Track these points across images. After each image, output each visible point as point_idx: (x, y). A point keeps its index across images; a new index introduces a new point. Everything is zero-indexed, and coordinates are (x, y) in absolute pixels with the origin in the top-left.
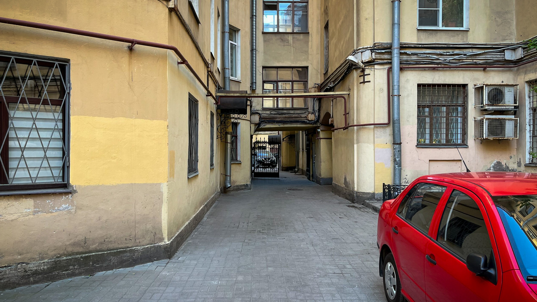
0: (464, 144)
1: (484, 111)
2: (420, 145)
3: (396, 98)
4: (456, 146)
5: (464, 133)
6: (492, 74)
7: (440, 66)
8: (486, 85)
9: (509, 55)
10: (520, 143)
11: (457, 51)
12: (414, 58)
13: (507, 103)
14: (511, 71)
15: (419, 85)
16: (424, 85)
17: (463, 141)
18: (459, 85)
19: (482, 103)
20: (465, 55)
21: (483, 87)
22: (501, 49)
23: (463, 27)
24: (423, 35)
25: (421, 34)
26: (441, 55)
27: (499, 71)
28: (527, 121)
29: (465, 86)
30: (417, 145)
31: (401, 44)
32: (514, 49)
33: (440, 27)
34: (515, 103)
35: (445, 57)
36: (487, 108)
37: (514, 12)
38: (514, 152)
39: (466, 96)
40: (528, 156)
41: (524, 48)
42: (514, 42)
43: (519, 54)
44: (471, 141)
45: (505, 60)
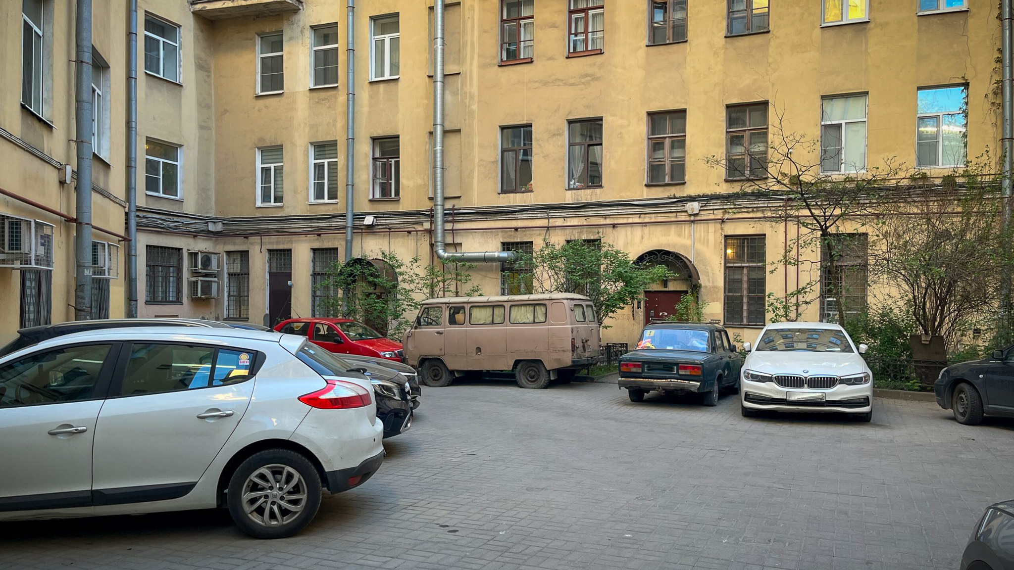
0: (178, 301)
1: (196, 273)
2: (147, 303)
3: (133, 258)
4: (172, 303)
5: (179, 291)
6: (199, 241)
7: (163, 230)
8: (201, 252)
9: (211, 227)
10: (218, 301)
11: (176, 219)
12: (144, 220)
13: (213, 268)
14: (211, 239)
15: (147, 246)
16: (150, 246)
17: (178, 298)
18: (176, 249)
19: (196, 266)
20: (182, 223)
21: (197, 253)
22: (207, 220)
23: (177, 196)
24: (150, 200)
25: (150, 199)
26: (165, 220)
27: (204, 239)
28: (225, 283)
29: (180, 250)
30: (146, 301)
31: (137, 206)
32: (214, 222)
33: (161, 195)
34: (218, 268)
35: (169, 223)
36: (200, 271)
37: (213, 190)
38: (213, 309)
39: (180, 259)
40: (225, 312)
41: (223, 224)
42: (213, 216)
43: (219, 227)
44: (185, 299)
45: (209, 230)
